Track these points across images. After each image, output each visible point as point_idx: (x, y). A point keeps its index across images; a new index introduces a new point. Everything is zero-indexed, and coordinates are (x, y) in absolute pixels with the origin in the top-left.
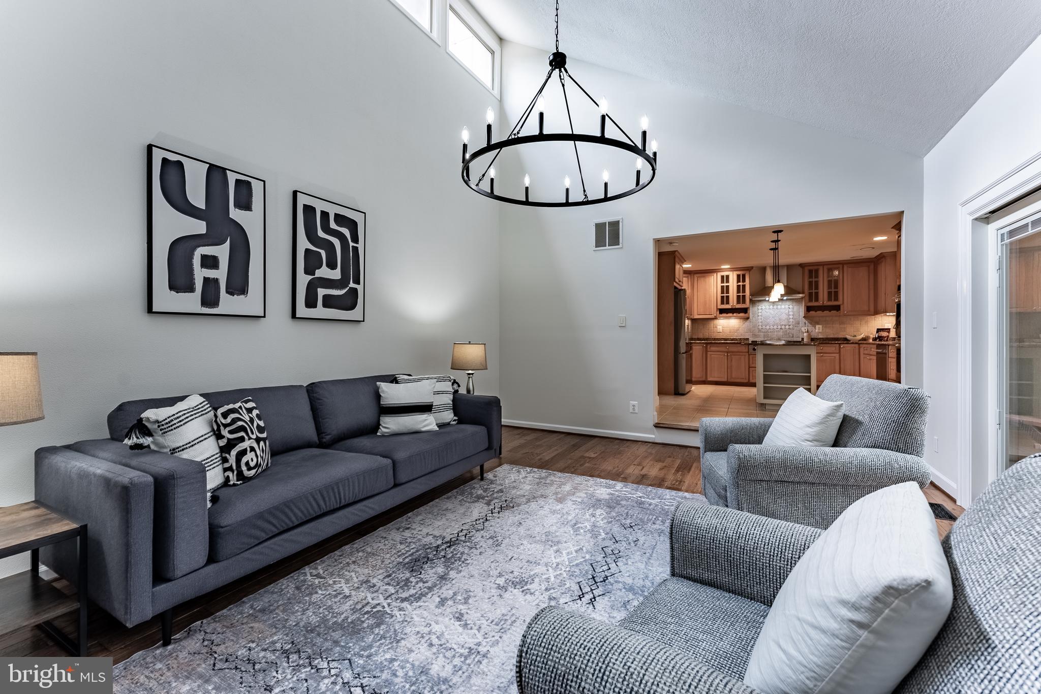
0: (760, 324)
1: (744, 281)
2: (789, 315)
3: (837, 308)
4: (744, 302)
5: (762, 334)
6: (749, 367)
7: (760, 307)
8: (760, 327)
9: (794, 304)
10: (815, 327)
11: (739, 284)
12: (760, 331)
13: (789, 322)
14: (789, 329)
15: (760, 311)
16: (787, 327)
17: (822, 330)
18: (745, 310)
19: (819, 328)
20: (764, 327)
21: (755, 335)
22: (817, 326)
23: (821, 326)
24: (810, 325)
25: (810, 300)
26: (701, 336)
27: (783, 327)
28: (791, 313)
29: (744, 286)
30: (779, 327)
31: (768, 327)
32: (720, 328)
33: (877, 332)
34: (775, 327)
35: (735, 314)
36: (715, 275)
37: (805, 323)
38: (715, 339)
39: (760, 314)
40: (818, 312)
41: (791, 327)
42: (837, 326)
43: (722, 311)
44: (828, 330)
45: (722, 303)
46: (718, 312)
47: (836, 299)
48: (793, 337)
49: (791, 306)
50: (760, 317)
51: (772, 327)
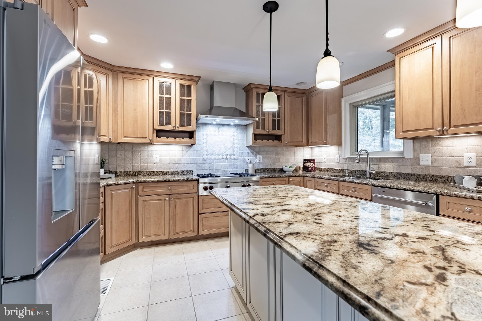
0: (205, 153)
1: (189, 95)
2: (234, 144)
3: (278, 138)
4: (189, 124)
5: (207, 165)
6: (199, 214)
7: (205, 133)
8: (205, 157)
9: (239, 131)
10: (256, 157)
11: (183, 98)
12: (204, 161)
13: (234, 151)
14: (234, 159)
15: (205, 137)
16: (232, 157)
17: (262, 160)
18: (191, 135)
19: (260, 158)
20: (209, 157)
21: (199, 166)
22: (258, 156)
23: (261, 156)
24: (252, 155)
25: (258, 128)
26: (130, 169)
27: (228, 157)
28: (236, 141)
29: (189, 102)
30: (225, 157)
31: (213, 157)
32: (156, 158)
33: (304, 163)
34: (221, 157)
35: (178, 139)
36: (151, 79)
37: (248, 153)
38: (150, 173)
39: (205, 141)
40: (264, 141)
41: (236, 157)
42: (273, 156)
43: (160, 133)
44: (267, 161)
45: (161, 122)
46: (155, 135)
47: (279, 129)
48: (237, 168)
49: (236, 134)
50: (205, 145)
51: (217, 157)
